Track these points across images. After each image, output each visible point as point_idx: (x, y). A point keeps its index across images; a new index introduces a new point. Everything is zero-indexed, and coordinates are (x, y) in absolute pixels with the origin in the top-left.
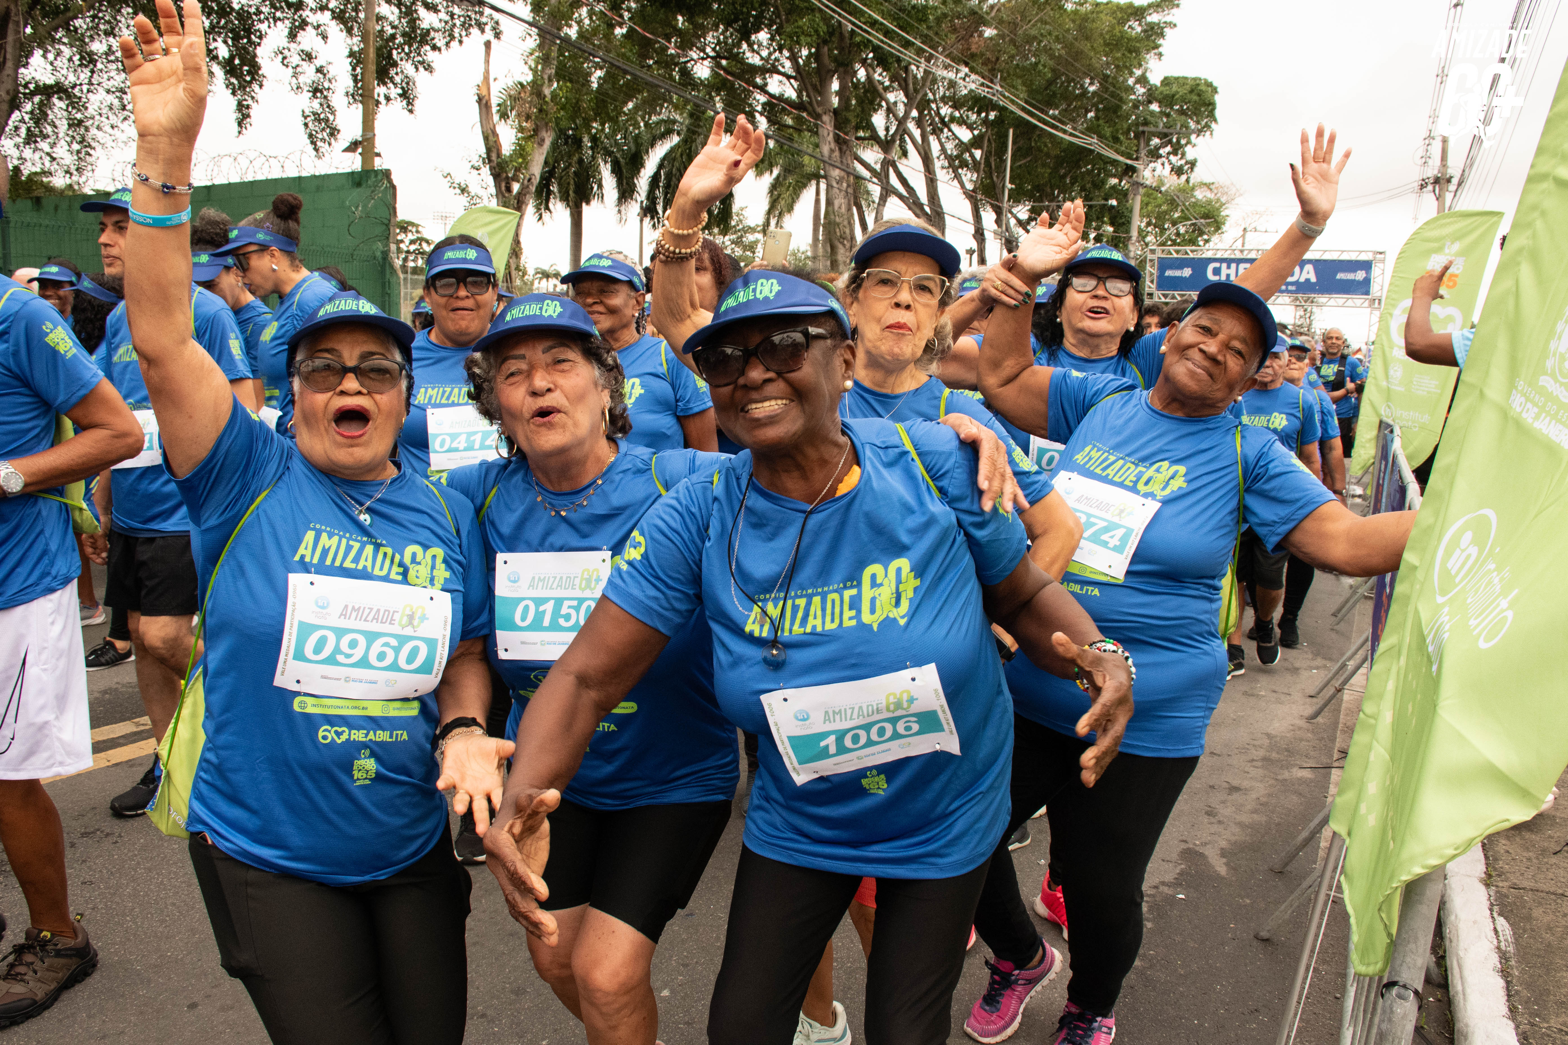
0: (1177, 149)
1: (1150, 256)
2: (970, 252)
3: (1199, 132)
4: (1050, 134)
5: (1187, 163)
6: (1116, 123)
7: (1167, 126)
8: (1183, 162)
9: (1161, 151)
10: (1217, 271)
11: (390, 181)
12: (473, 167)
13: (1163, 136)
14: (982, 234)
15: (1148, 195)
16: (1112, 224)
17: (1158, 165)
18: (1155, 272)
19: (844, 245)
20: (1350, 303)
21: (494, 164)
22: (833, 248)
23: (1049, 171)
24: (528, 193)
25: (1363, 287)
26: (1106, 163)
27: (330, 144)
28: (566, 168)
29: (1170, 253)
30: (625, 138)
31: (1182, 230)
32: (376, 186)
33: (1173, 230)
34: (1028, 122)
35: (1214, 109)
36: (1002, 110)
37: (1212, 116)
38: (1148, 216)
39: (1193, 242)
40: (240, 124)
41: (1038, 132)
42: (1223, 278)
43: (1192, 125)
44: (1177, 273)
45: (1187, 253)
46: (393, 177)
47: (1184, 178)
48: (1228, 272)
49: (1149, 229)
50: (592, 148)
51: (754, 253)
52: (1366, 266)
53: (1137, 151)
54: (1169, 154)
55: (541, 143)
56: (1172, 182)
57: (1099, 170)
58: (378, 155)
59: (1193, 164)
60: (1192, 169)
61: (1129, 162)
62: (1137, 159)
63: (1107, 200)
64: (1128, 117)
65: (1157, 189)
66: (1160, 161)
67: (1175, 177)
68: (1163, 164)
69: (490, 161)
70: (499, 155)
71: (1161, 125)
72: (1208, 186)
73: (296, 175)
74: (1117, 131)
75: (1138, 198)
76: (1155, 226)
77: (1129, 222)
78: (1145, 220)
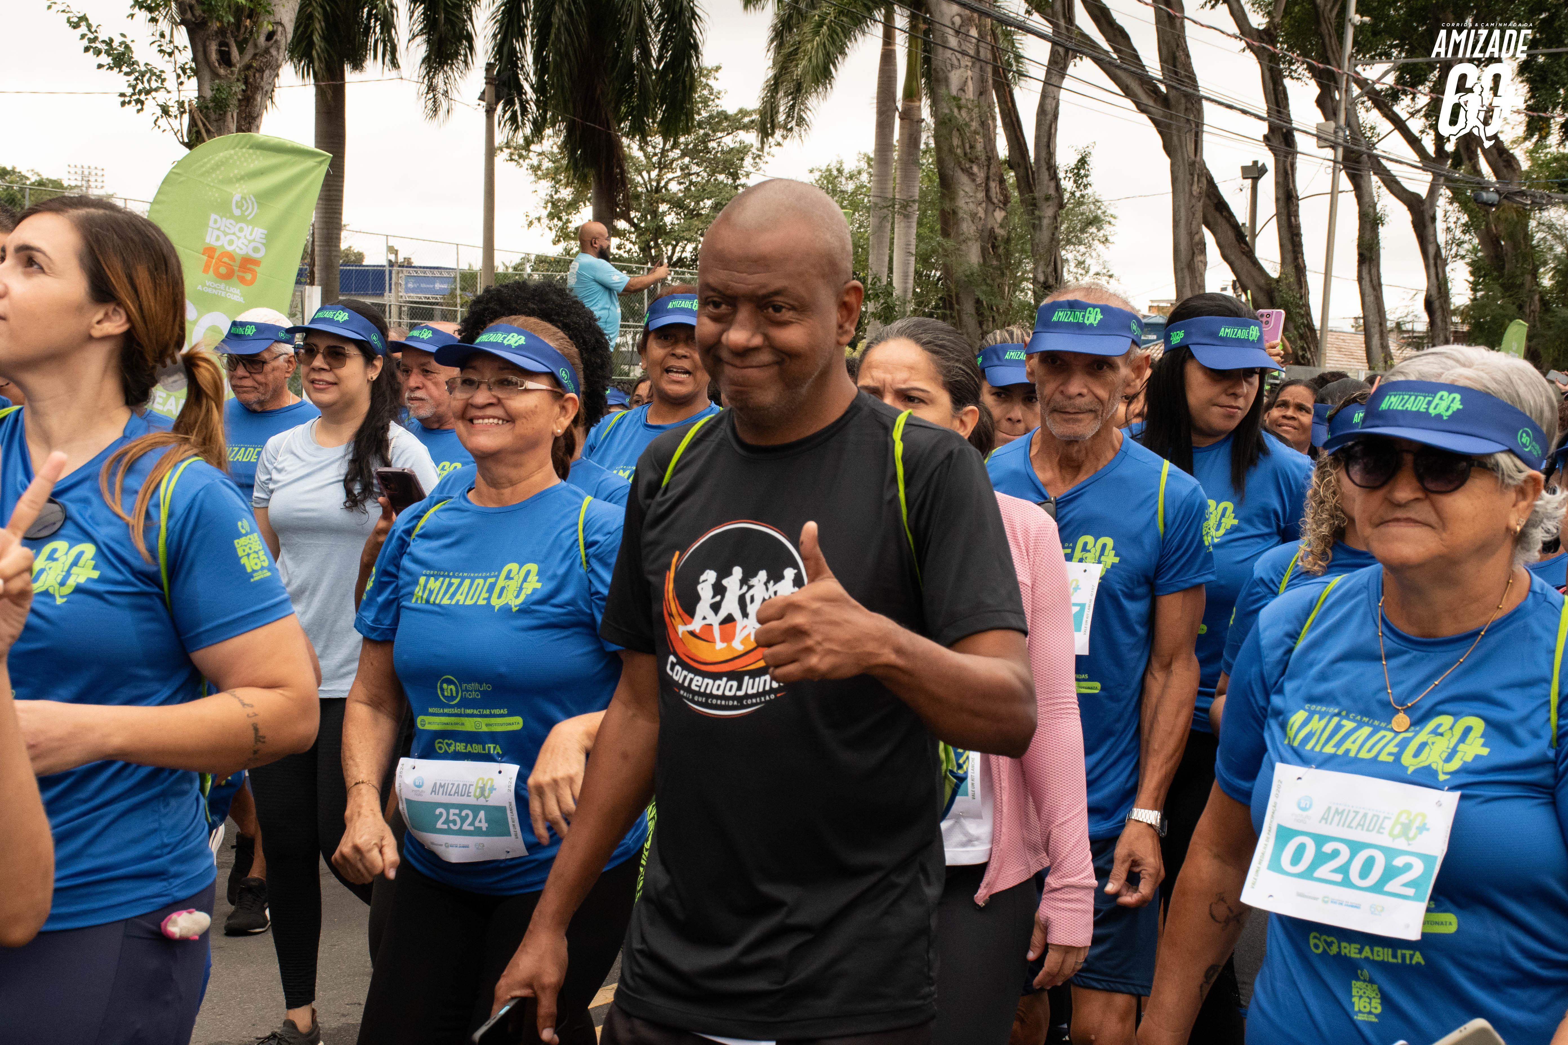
2: (1254, 173)
14: (1288, 136)
19: (972, 176)
22: (946, 183)
51: (735, 176)
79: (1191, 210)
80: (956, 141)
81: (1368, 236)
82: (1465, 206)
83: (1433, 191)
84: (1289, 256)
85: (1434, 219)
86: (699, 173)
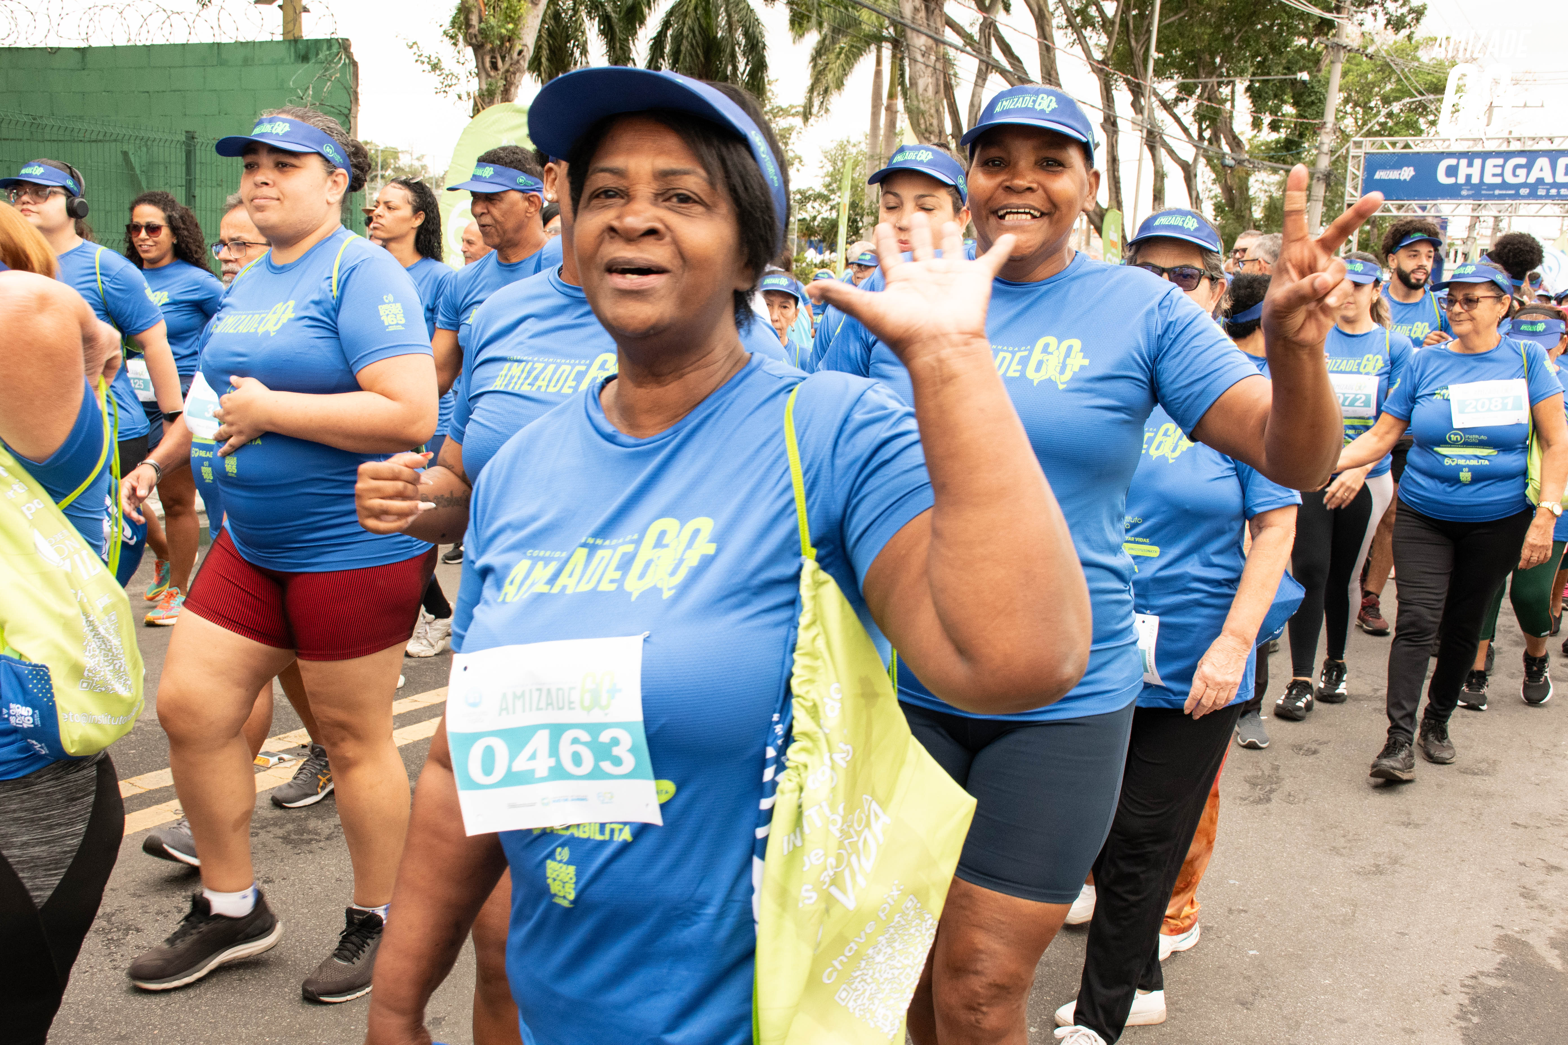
1: (1353, 152)
5: (1411, 11)
8: (1405, 10)
10: (1452, 171)
11: (349, 57)
14: (1114, 124)
15: (1349, 60)
16: (1296, 104)
17: (1367, 16)
18: (1360, 174)
21: (473, 32)
23: (1209, 30)
29: (1382, 146)
31: (1397, 110)
32: (330, 63)
33: (1385, 111)
38: (1349, 90)
39: (1411, 127)
42: (1461, 180)
44: (1393, 175)
45: (1407, 146)
46: (353, 49)
47: (1404, 33)
48: (1469, 171)
49: (1349, 109)
56: (1386, 40)
59: (1419, 12)
60: (1417, 20)
61: (1326, 15)
62: (1337, 9)
63: (1291, 71)
65: (1363, 51)
66: (1371, 10)
67: (1392, 33)
68: (1375, 15)
69: (469, 27)
70: (481, 18)
72: (1439, 43)
73: (212, 41)
75: (1338, 66)
76: (1356, 104)
77: (1321, 101)
78: (1343, 95)
80: (922, 121)
81: (1159, 184)
82: (1213, 168)
83: (1196, 160)
84: (1114, 195)
85: (1195, 176)
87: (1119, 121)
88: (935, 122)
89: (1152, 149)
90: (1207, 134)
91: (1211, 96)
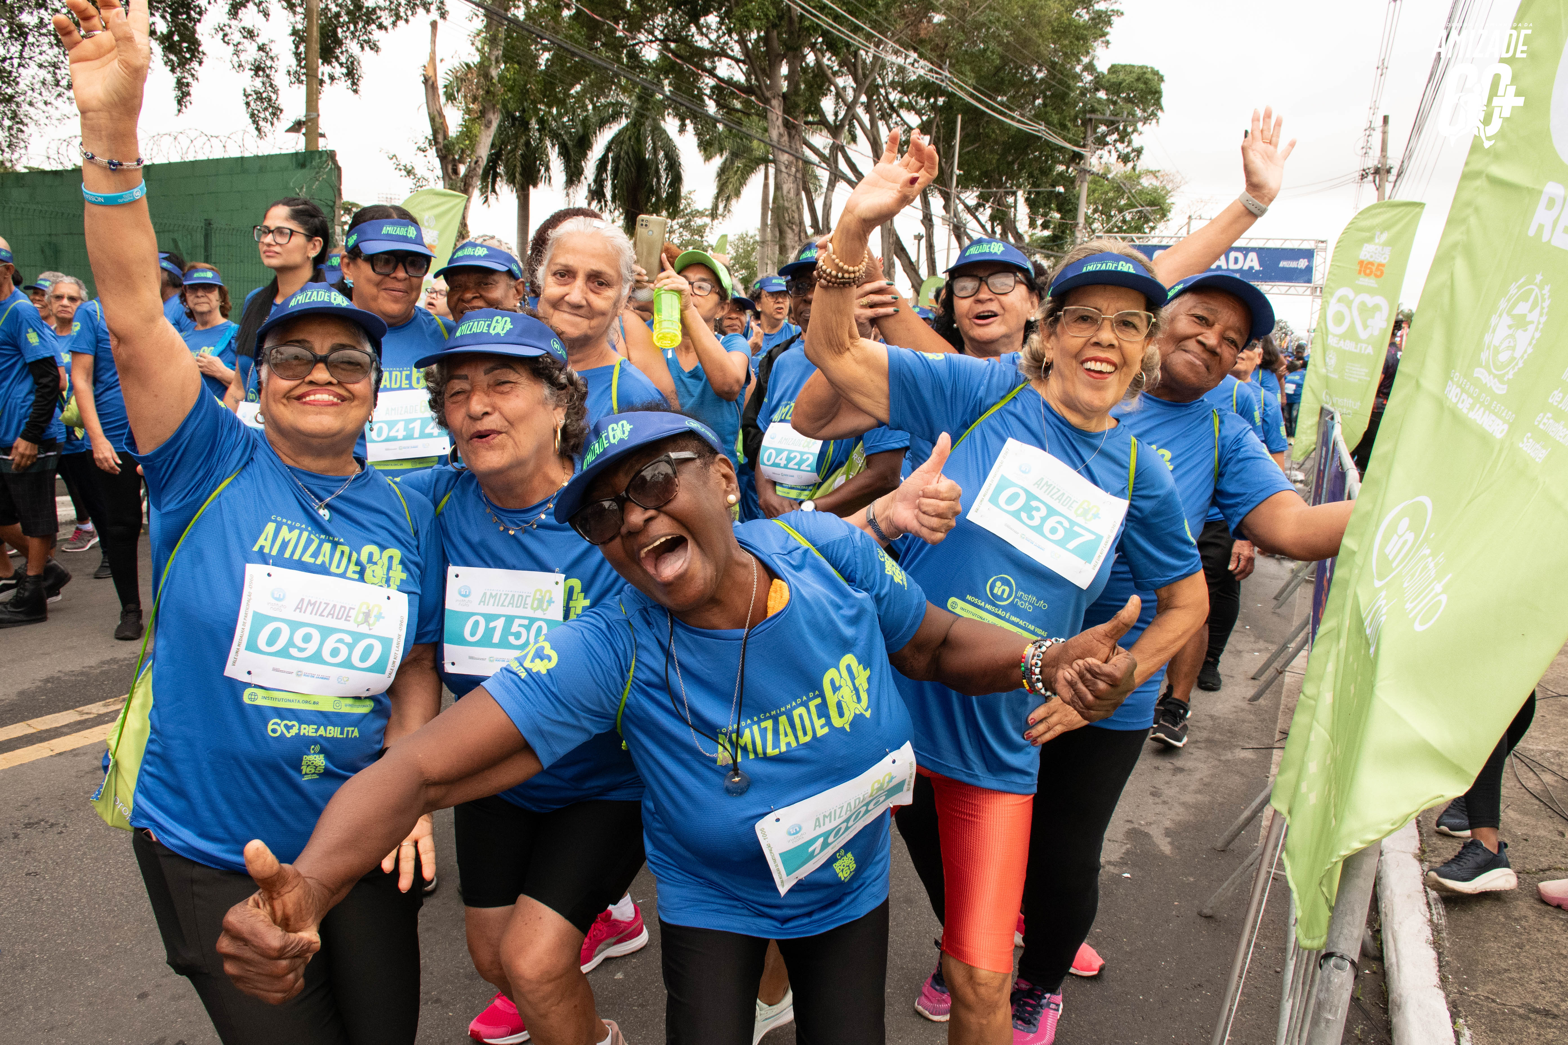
0: (1123, 137)
2: (919, 238)
3: (1145, 120)
4: (998, 120)
5: (1133, 150)
6: (1063, 110)
7: (1115, 114)
8: (1129, 149)
9: (1108, 139)
11: (335, 162)
12: (419, 149)
13: (1110, 123)
14: (931, 220)
15: (1094, 182)
16: (1059, 211)
17: (1104, 152)
19: (793, 230)
20: (1292, 291)
21: (441, 146)
22: (782, 232)
23: (997, 157)
24: (475, 175)
25: (1305, 275)
26: (1053, 150)
27: (272, 124)
28: (513, 150)
30: (572, 120)
31: (1128, 217)
32: (320, 168)
33: (1119, 217)
34: (977, 108)
35: (1160, 97)
36: (951, 96)
37: (1158, 104)
38: (1095, 203)
39: (1139, 229)
40: (180, 102)
41: (986, 119)
43: (1139, 113)
45: (1133, 240)
46: (338, 158)
47: (1130, 165)
49: (1096, 216)
50: (539, 130)
51: (702, 237)
52: (1309, 254)
53: (1084, 138)
54: (1115, 141)
55: (488, 125)
56: (1118, 170)
57: (1047, 156)
58: (323, 136)
59: (1139, 152)
60: (1138, 157)
61: (1076, 149)
62: (1084, 146)
63: (1054, 186)
64: (1075, 105)
65: (1104, 177)
66: (1106, 148)
67: (1122, 164)
68: (1110, 152)
69: (436, 143)
70: (445, 137)
71: (1108, 113)
72: (1154, 174)
73: (239, 155)
74: (1065, 118)
75: (1085, 186)
76: (1102, 213)
77: (1076, 209)
78: (1092, 207)
79: (889, 249)
86: (687, 236)
87: (934, 218)
88: (796, 216)
89: (959, 238)
90: (998, 230)
91: (999, 202)
